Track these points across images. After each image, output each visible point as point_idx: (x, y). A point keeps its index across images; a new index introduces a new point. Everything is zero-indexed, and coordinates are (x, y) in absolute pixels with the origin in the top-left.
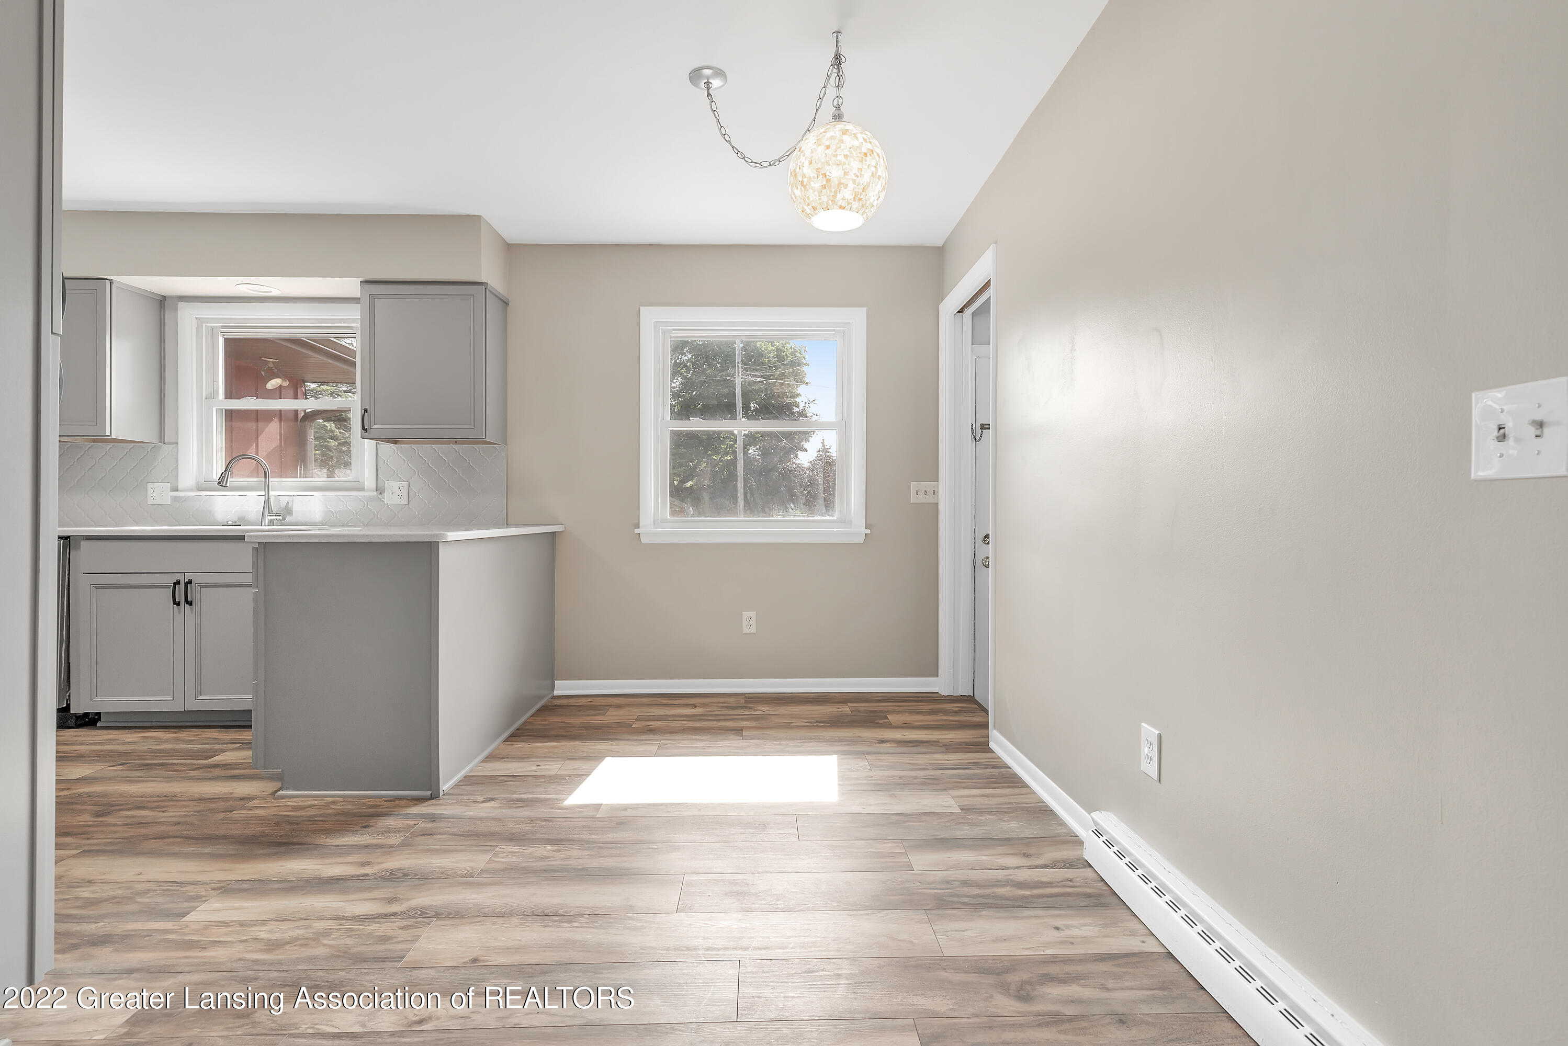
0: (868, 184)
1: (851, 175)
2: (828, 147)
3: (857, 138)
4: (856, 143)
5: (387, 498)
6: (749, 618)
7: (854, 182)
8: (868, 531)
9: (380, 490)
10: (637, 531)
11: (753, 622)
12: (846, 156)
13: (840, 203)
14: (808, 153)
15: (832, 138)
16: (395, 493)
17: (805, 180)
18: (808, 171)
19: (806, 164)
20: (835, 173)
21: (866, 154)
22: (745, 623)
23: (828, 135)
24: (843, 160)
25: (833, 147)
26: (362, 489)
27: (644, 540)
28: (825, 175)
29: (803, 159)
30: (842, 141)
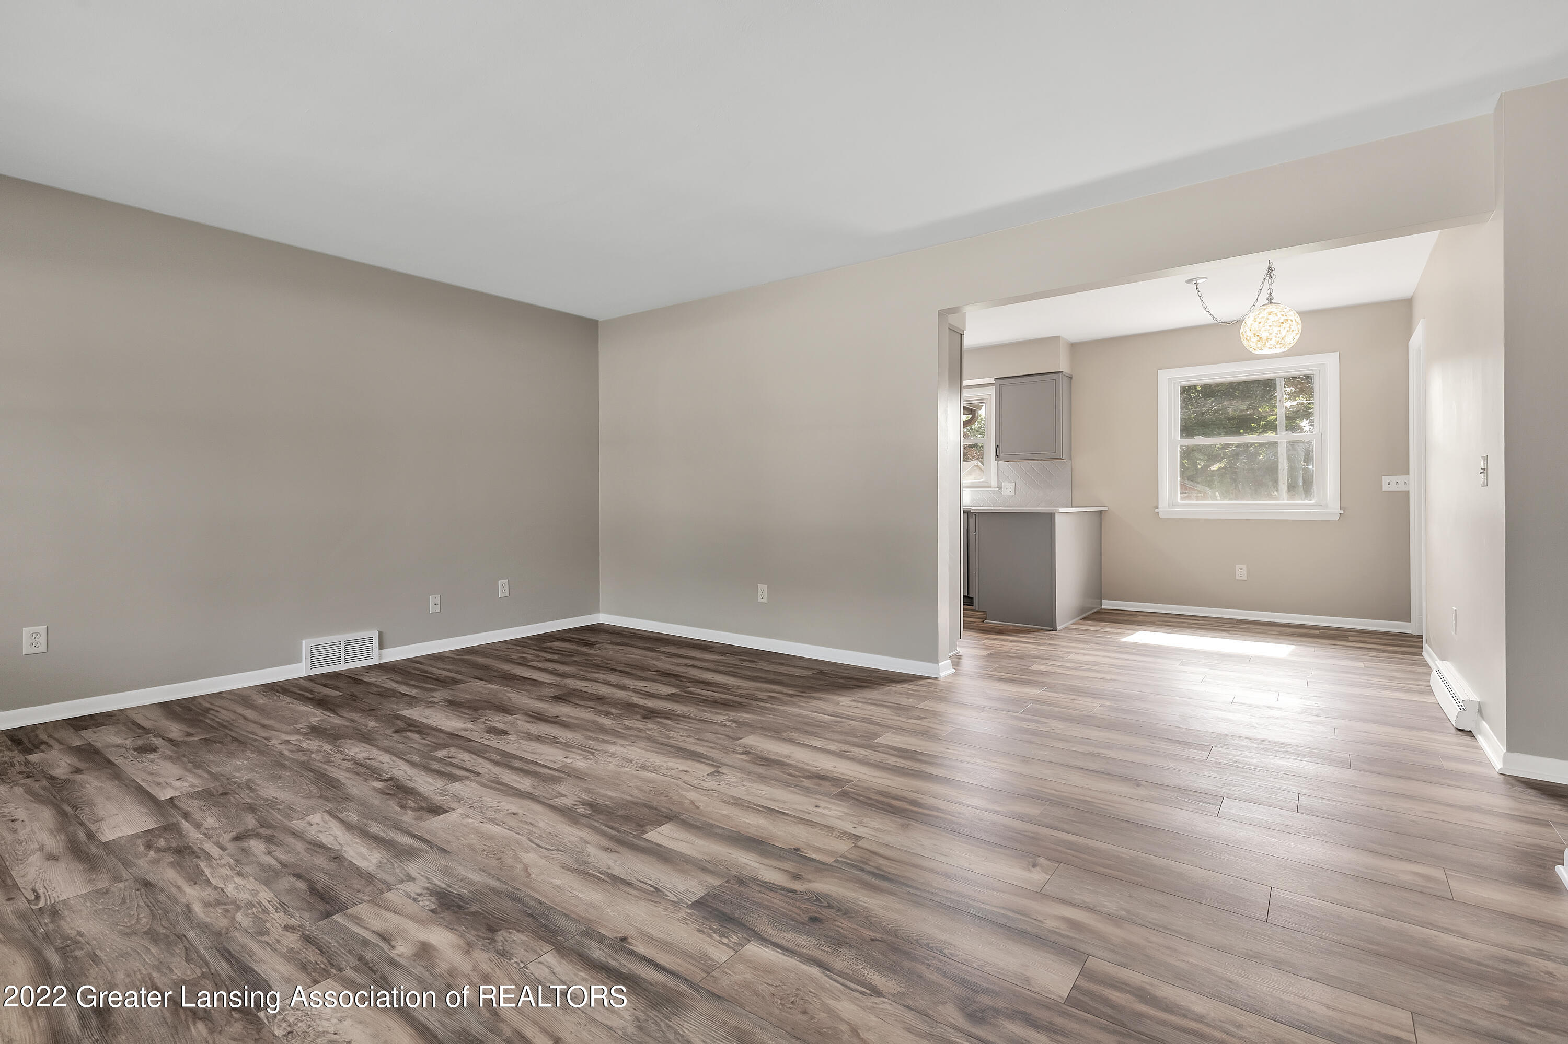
0: (1285, 337)
1: (1274, 334)
2: (1260, 323)
3: (1277, 316)
4: (1276, 318)
5: (1003, 492)
6: (1241, 570)
7: (1276, 337)
8: (1342, 512)
9: (1000, 487)
10: (1156, 510)
11: (1244, 572)
12: (1270, 326)
13: (1269, 346)
14: (1249, 325)
15: (1263, 317)
16: (1008, 489)
17: (1248, 338)
18: (1250, 334)
19: (1248, 330)
20: (1264, 335)
21: (1283, 323)
22: (1238, 573)
23: (1260, 316)
24: (1268, 328)
25: (1262, 323)
26: (990, 487)
27: (1161, 516)
28: (1258, 336)
29: (1246, 328)
30: (1268, 319)
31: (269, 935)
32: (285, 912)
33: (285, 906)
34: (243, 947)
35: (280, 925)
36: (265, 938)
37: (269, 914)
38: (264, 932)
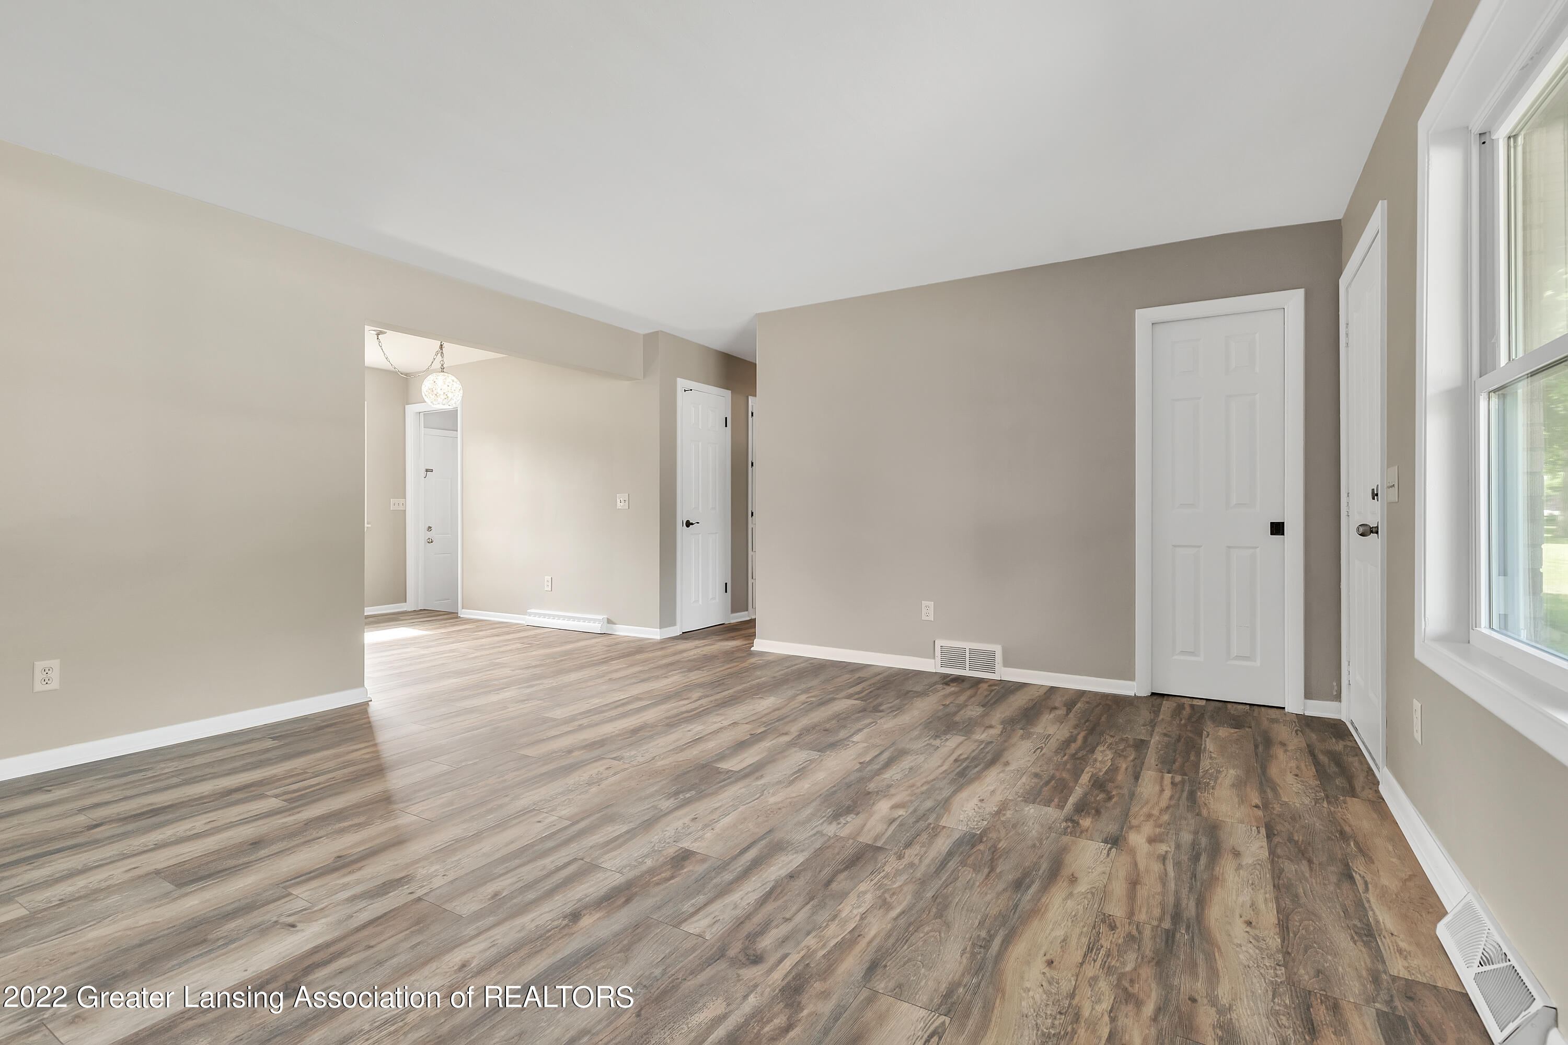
31: (1130, 933)
32: (1098, 941)
33: (1091, 946)
34: (1154, 938)
35: (1114, 933)
36: (1135, 932)
37: (1109, 949)
38: (1130, 938)
